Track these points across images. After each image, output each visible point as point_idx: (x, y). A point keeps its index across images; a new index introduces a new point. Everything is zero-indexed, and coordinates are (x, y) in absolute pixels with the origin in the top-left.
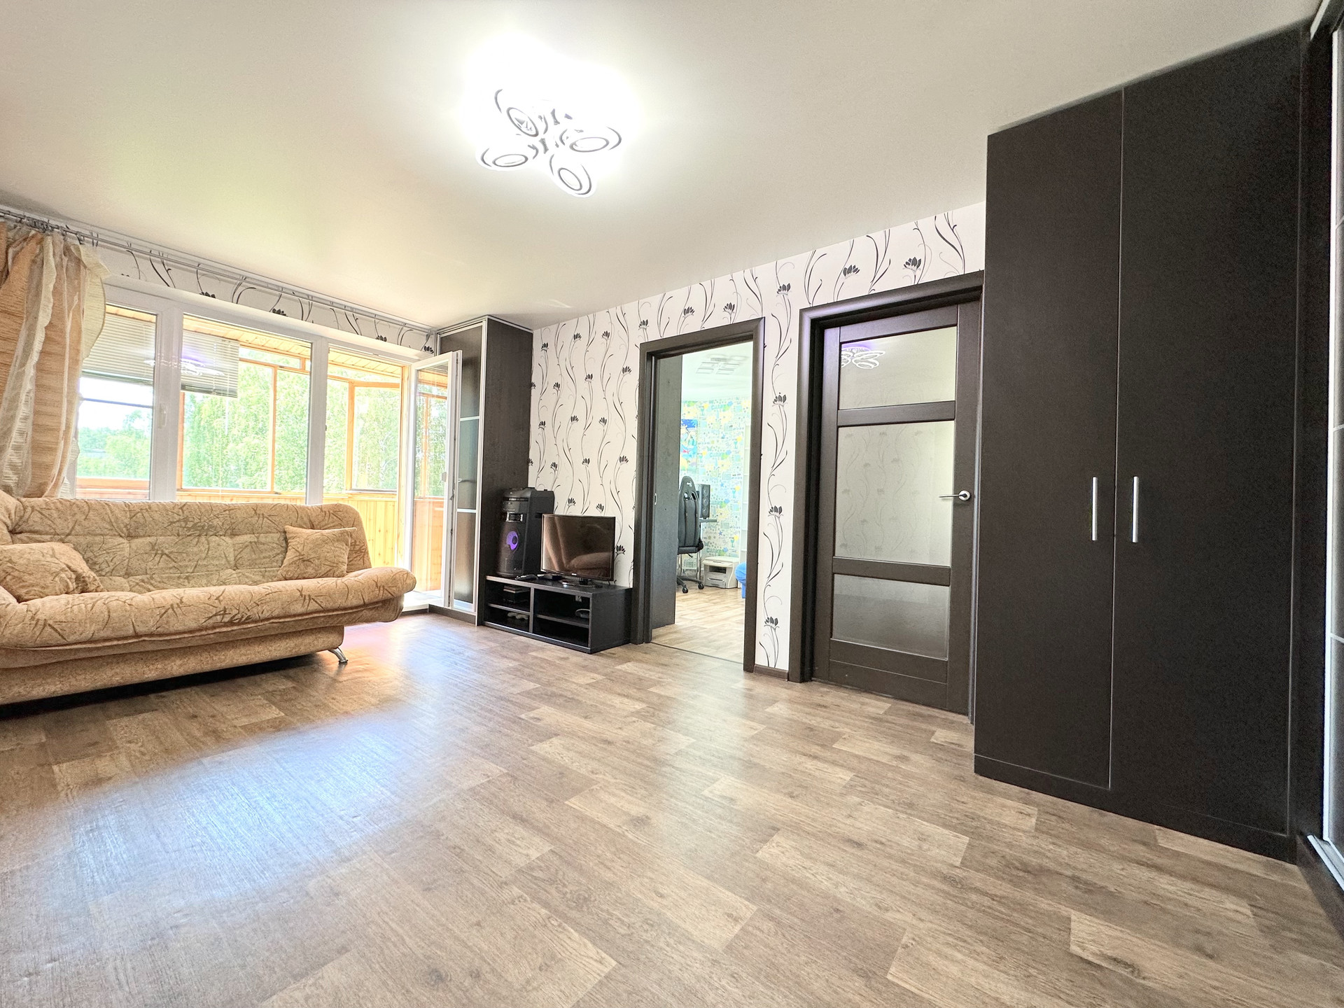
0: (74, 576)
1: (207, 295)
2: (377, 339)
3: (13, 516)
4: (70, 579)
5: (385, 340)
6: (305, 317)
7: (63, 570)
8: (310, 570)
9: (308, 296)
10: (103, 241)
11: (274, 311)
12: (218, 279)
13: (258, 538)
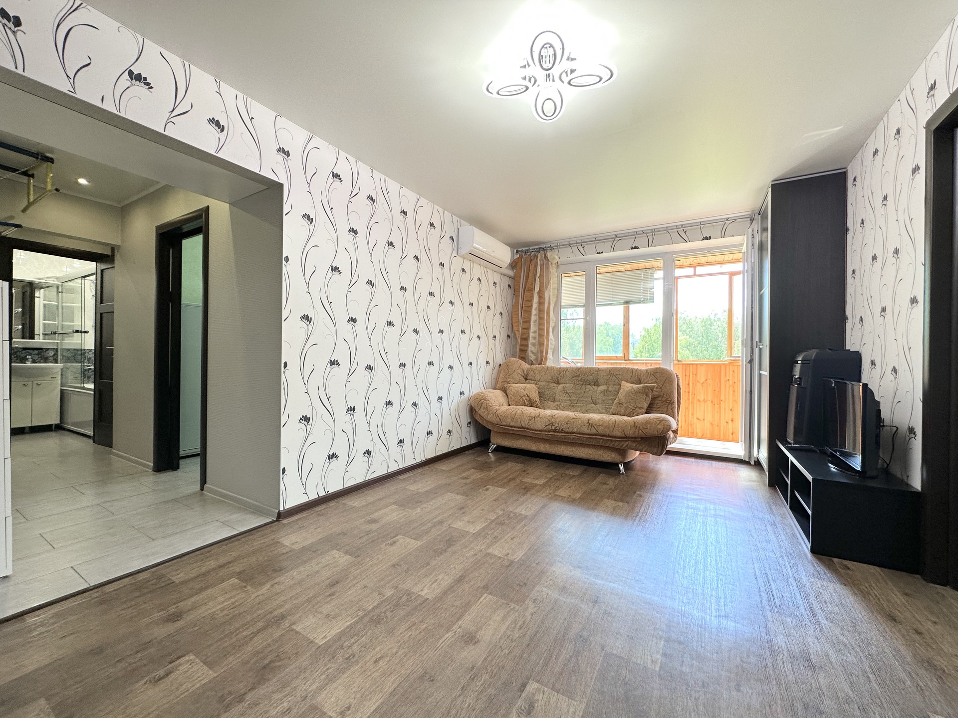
0: (528, 399)
1: (599, 253)
2: (703, 240)
3: (525, 372)
4: (527, 400)
5: (710, 238)
6: (650, 246)
7: (525, 396)
8: (623, 411)
9: (652, 230)
10: (561, 245)
11: (632, 248)
12: (604, 242)
13: (608, 387)
